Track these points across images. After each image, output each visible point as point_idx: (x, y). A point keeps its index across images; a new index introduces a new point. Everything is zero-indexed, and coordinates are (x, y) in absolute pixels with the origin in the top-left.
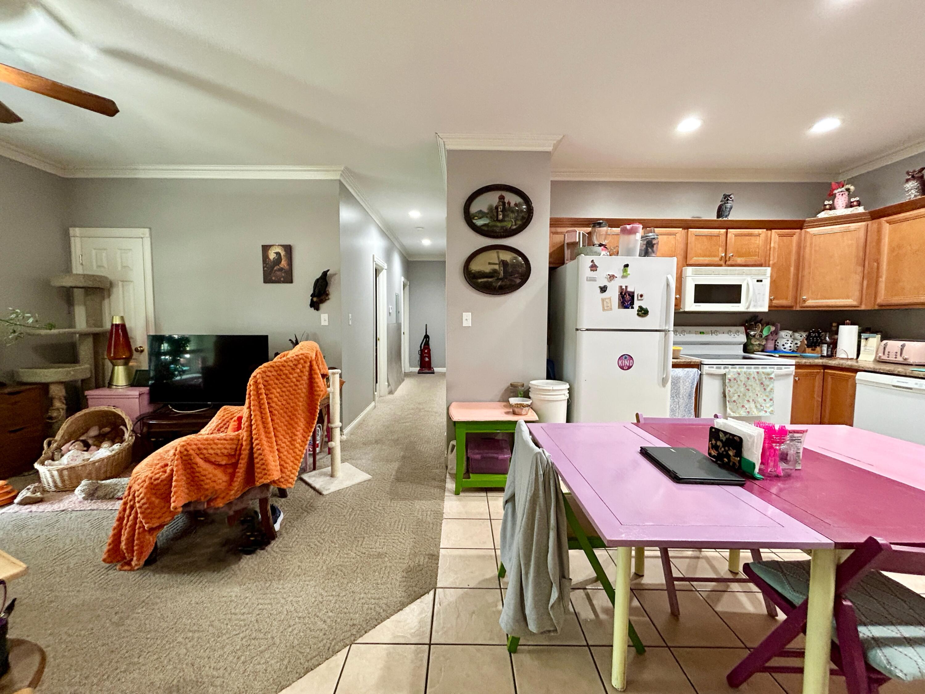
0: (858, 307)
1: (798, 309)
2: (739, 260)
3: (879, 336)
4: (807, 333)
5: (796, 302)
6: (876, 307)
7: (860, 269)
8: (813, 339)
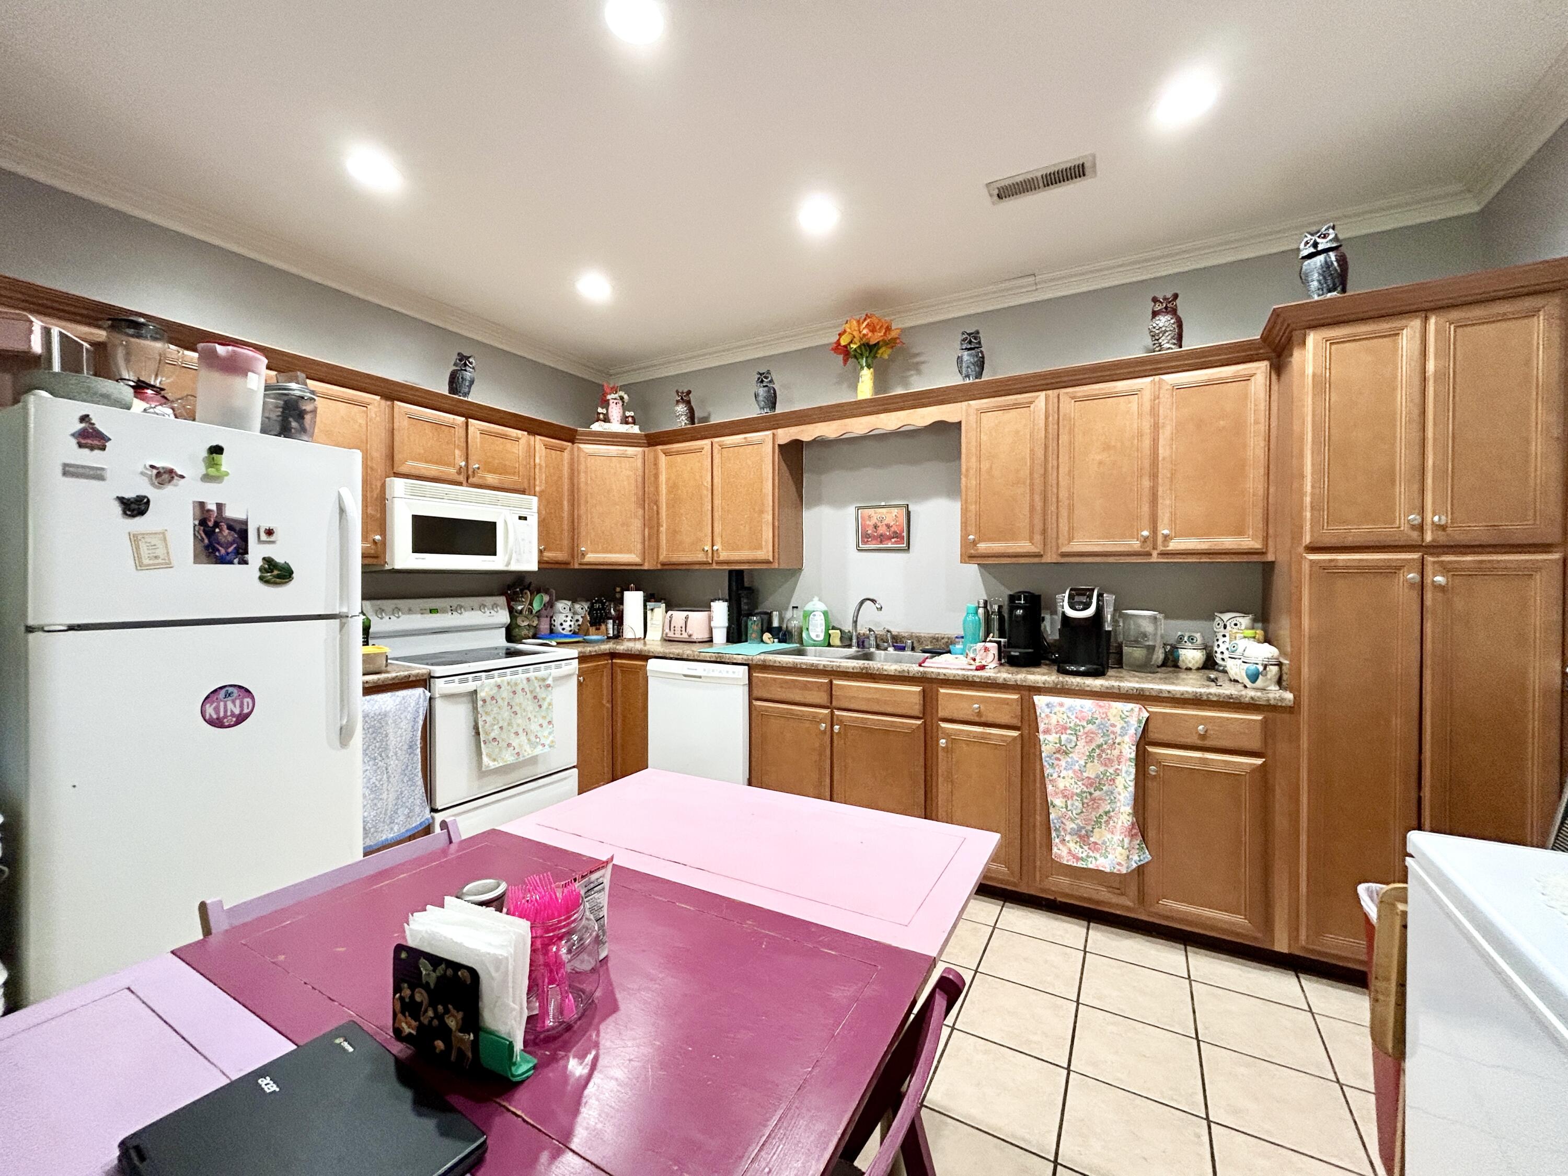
0: (641, 565)
1: (577, 566)
2: (491, 479)
3: (663, 606)
4: (589, 603)
5: (573, 557)
6: (659, 567)
7: (640, 512)
8: (597, 613)
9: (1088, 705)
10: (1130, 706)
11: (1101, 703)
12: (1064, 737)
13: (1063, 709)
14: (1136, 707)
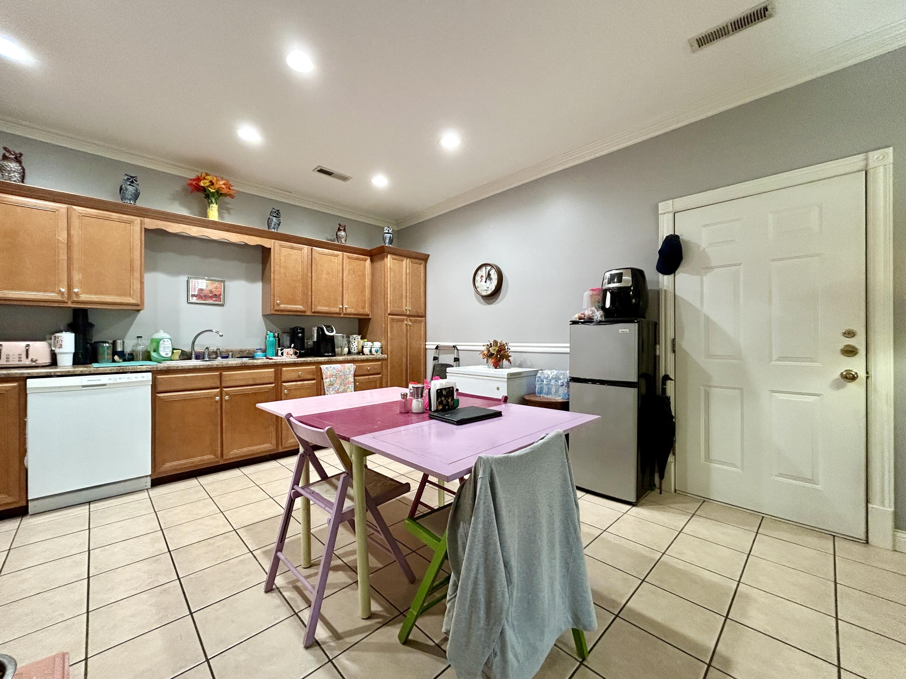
9: (338, 366)
10: (350, 364)
11: (343, 365)
12: (332, 379)
13: (331, 369)
14: (352, 364)
